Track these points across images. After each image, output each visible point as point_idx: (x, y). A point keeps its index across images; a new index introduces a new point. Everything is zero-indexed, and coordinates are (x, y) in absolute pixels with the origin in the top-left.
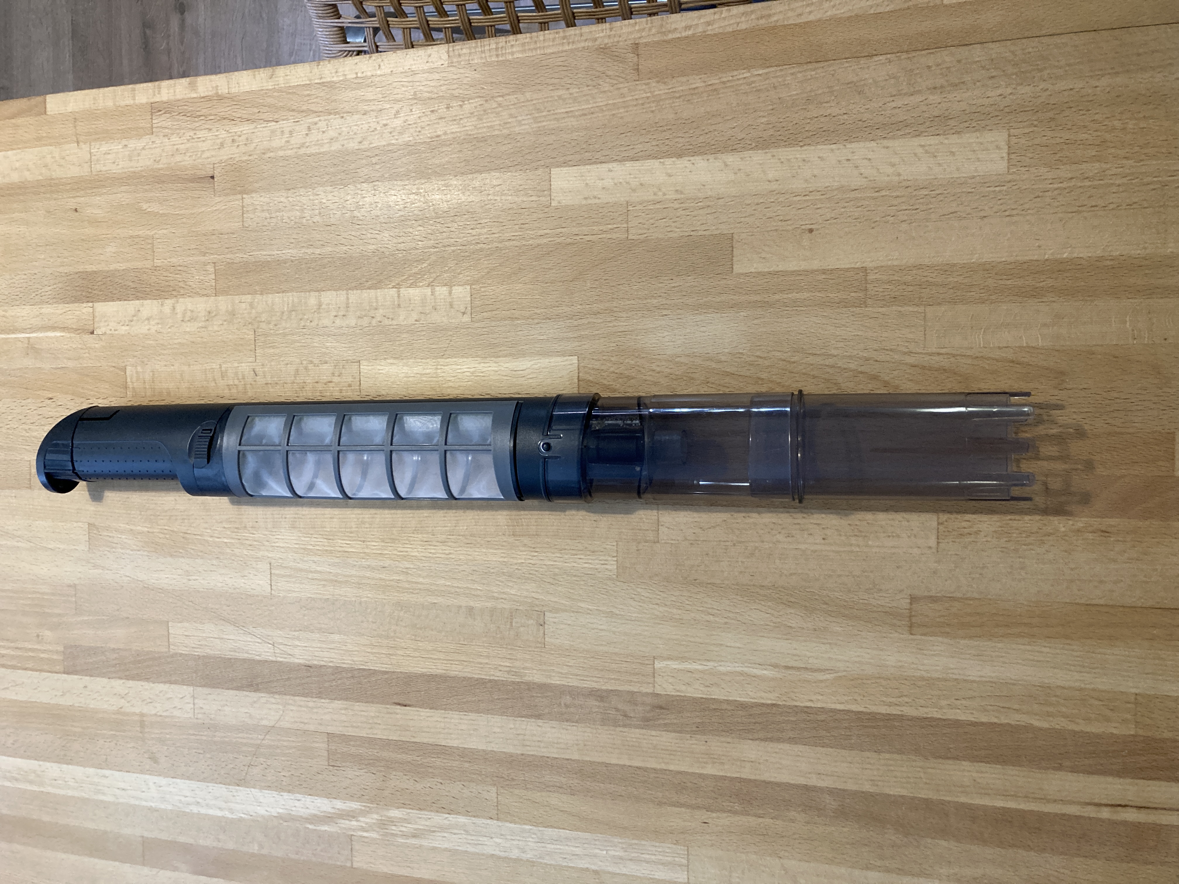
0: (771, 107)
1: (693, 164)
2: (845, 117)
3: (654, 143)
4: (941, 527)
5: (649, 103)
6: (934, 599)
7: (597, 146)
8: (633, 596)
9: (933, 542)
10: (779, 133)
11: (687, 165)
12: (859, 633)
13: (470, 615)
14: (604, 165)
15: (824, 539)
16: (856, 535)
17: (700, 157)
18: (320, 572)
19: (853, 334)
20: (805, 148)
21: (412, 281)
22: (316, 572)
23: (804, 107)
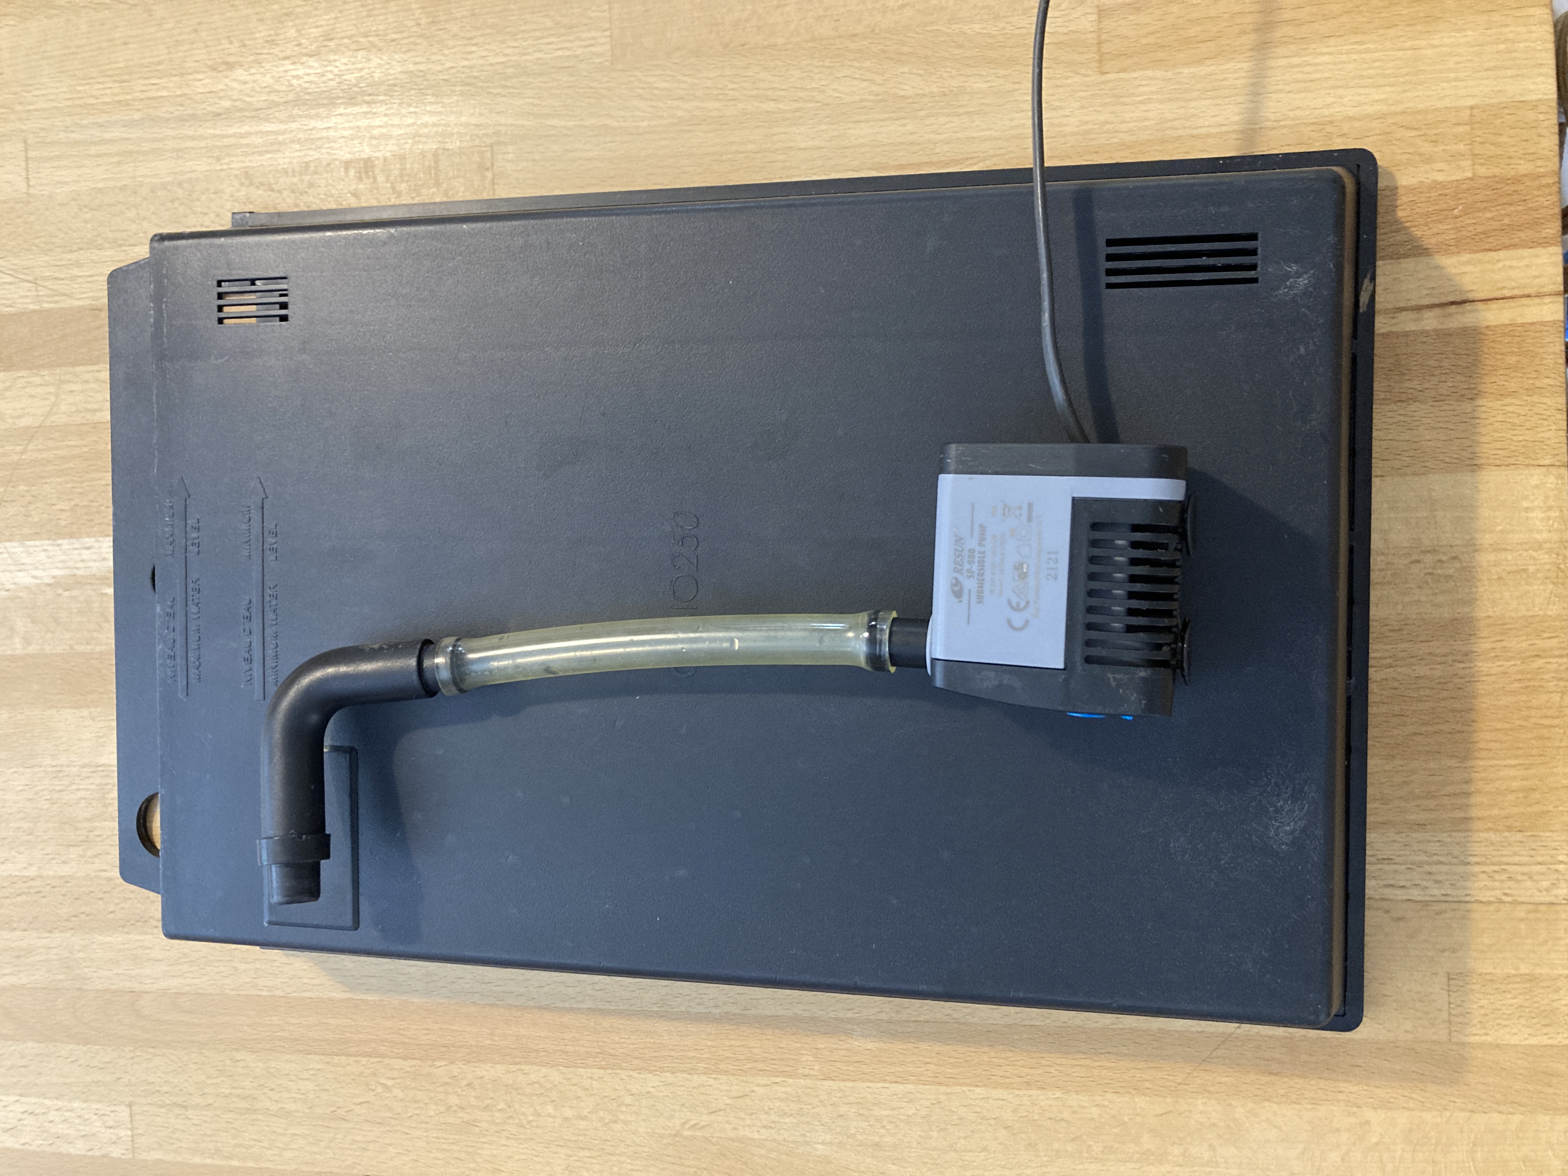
18: (111, 141)
22: (104, 142)
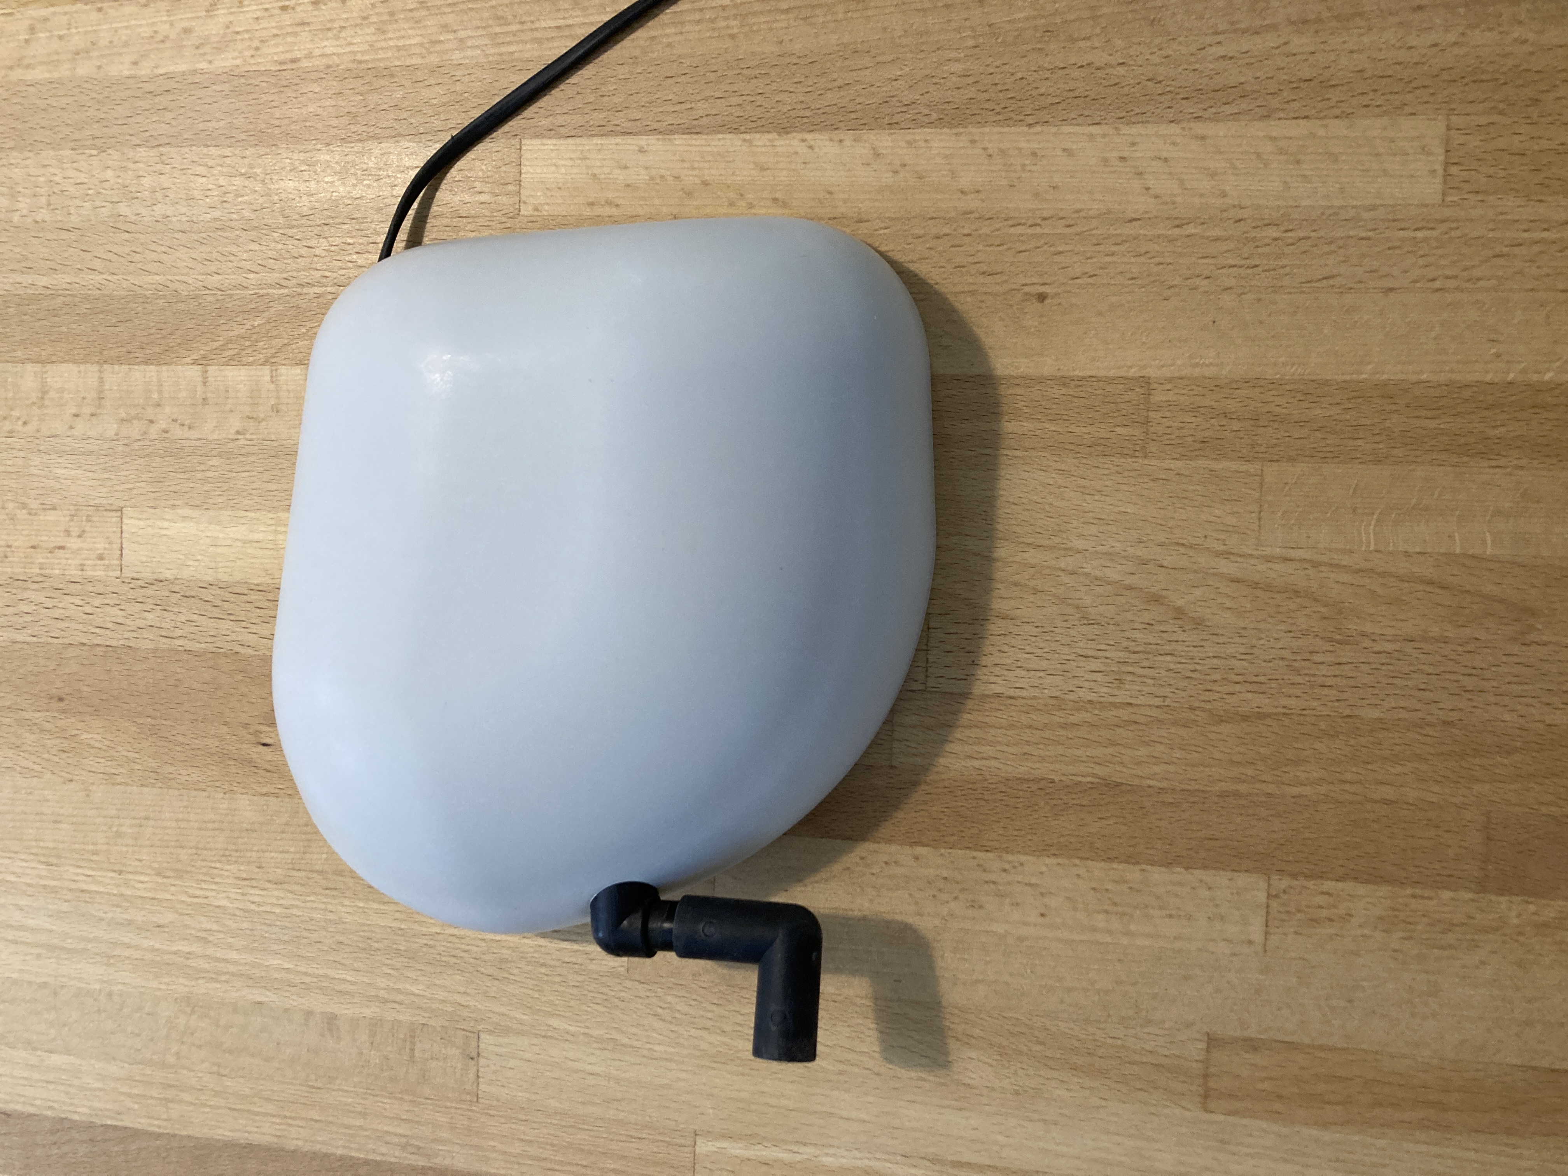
0: (971, 43)
1: (811, 147)
2: (1121, 70)
3: (734, 100)
4: (1274, 904)
5: (727, 18)
6: (1252, 1045)
7: (616, 100)
8: (659, 1010)
9: (1256, 931)
10: (986, 96)
11: (799, 150)
12: (1104, 1103)
13: (330, 1030)
14: (629, 139)
15: (1042, 915)
16: (1107, 912)
17: (825, 136)
19: (1116, 510)
20: (1038, 129)
21: (231, 352)
23: (1039, 46)
